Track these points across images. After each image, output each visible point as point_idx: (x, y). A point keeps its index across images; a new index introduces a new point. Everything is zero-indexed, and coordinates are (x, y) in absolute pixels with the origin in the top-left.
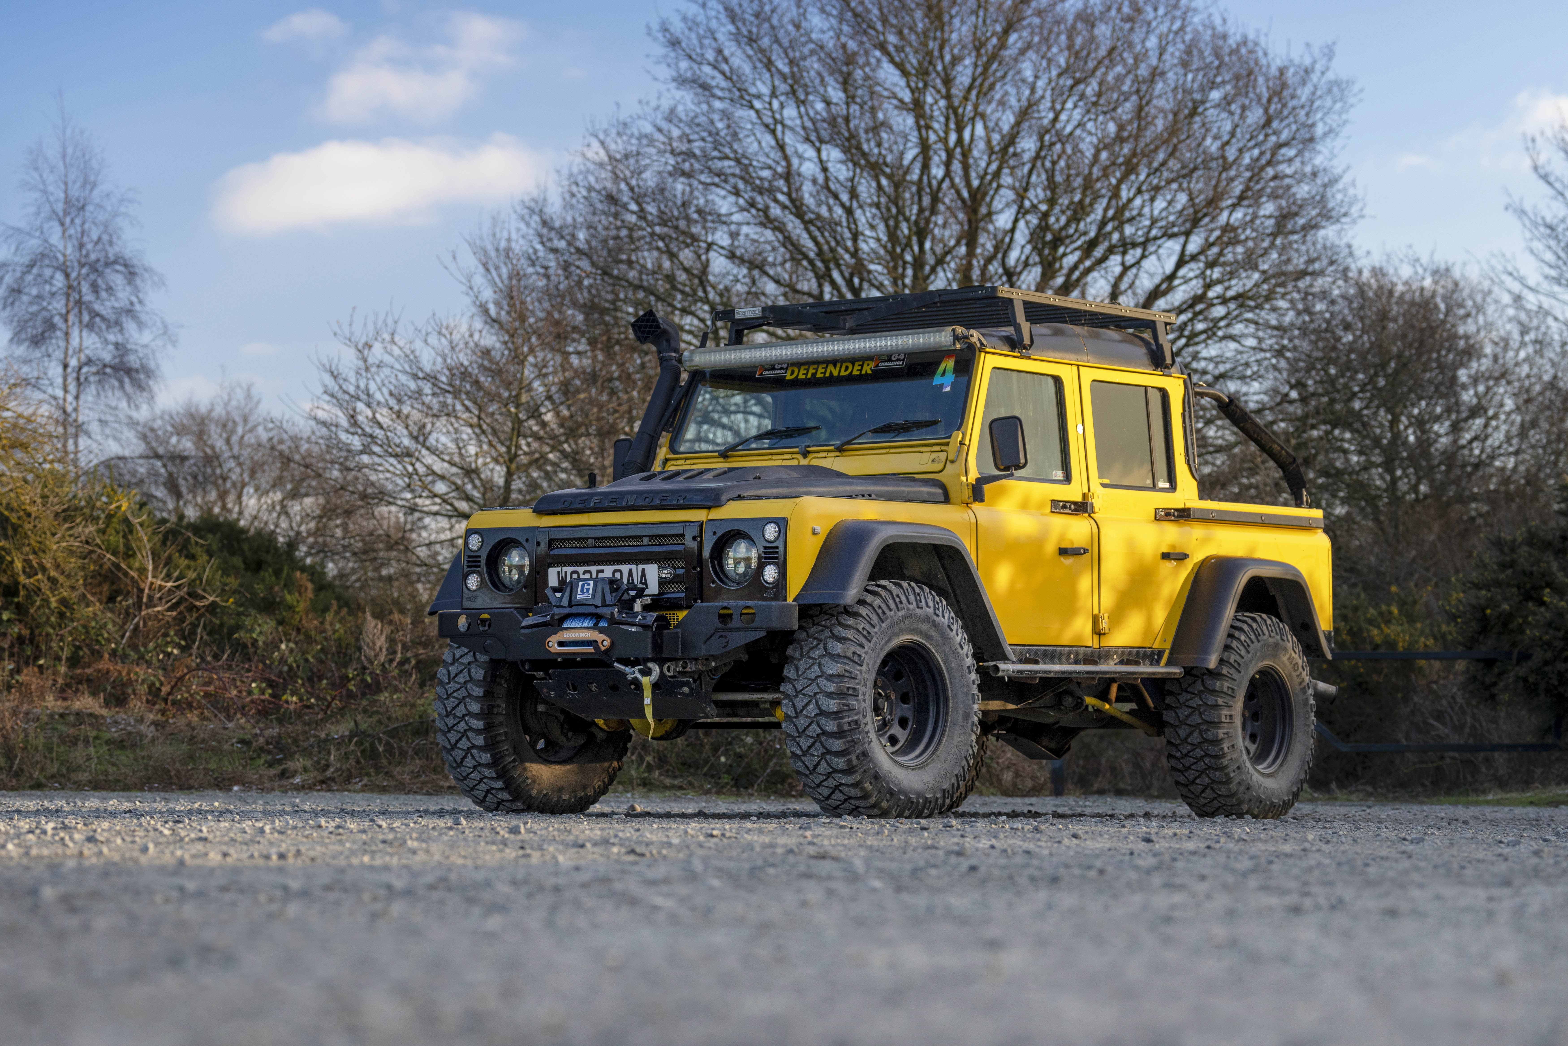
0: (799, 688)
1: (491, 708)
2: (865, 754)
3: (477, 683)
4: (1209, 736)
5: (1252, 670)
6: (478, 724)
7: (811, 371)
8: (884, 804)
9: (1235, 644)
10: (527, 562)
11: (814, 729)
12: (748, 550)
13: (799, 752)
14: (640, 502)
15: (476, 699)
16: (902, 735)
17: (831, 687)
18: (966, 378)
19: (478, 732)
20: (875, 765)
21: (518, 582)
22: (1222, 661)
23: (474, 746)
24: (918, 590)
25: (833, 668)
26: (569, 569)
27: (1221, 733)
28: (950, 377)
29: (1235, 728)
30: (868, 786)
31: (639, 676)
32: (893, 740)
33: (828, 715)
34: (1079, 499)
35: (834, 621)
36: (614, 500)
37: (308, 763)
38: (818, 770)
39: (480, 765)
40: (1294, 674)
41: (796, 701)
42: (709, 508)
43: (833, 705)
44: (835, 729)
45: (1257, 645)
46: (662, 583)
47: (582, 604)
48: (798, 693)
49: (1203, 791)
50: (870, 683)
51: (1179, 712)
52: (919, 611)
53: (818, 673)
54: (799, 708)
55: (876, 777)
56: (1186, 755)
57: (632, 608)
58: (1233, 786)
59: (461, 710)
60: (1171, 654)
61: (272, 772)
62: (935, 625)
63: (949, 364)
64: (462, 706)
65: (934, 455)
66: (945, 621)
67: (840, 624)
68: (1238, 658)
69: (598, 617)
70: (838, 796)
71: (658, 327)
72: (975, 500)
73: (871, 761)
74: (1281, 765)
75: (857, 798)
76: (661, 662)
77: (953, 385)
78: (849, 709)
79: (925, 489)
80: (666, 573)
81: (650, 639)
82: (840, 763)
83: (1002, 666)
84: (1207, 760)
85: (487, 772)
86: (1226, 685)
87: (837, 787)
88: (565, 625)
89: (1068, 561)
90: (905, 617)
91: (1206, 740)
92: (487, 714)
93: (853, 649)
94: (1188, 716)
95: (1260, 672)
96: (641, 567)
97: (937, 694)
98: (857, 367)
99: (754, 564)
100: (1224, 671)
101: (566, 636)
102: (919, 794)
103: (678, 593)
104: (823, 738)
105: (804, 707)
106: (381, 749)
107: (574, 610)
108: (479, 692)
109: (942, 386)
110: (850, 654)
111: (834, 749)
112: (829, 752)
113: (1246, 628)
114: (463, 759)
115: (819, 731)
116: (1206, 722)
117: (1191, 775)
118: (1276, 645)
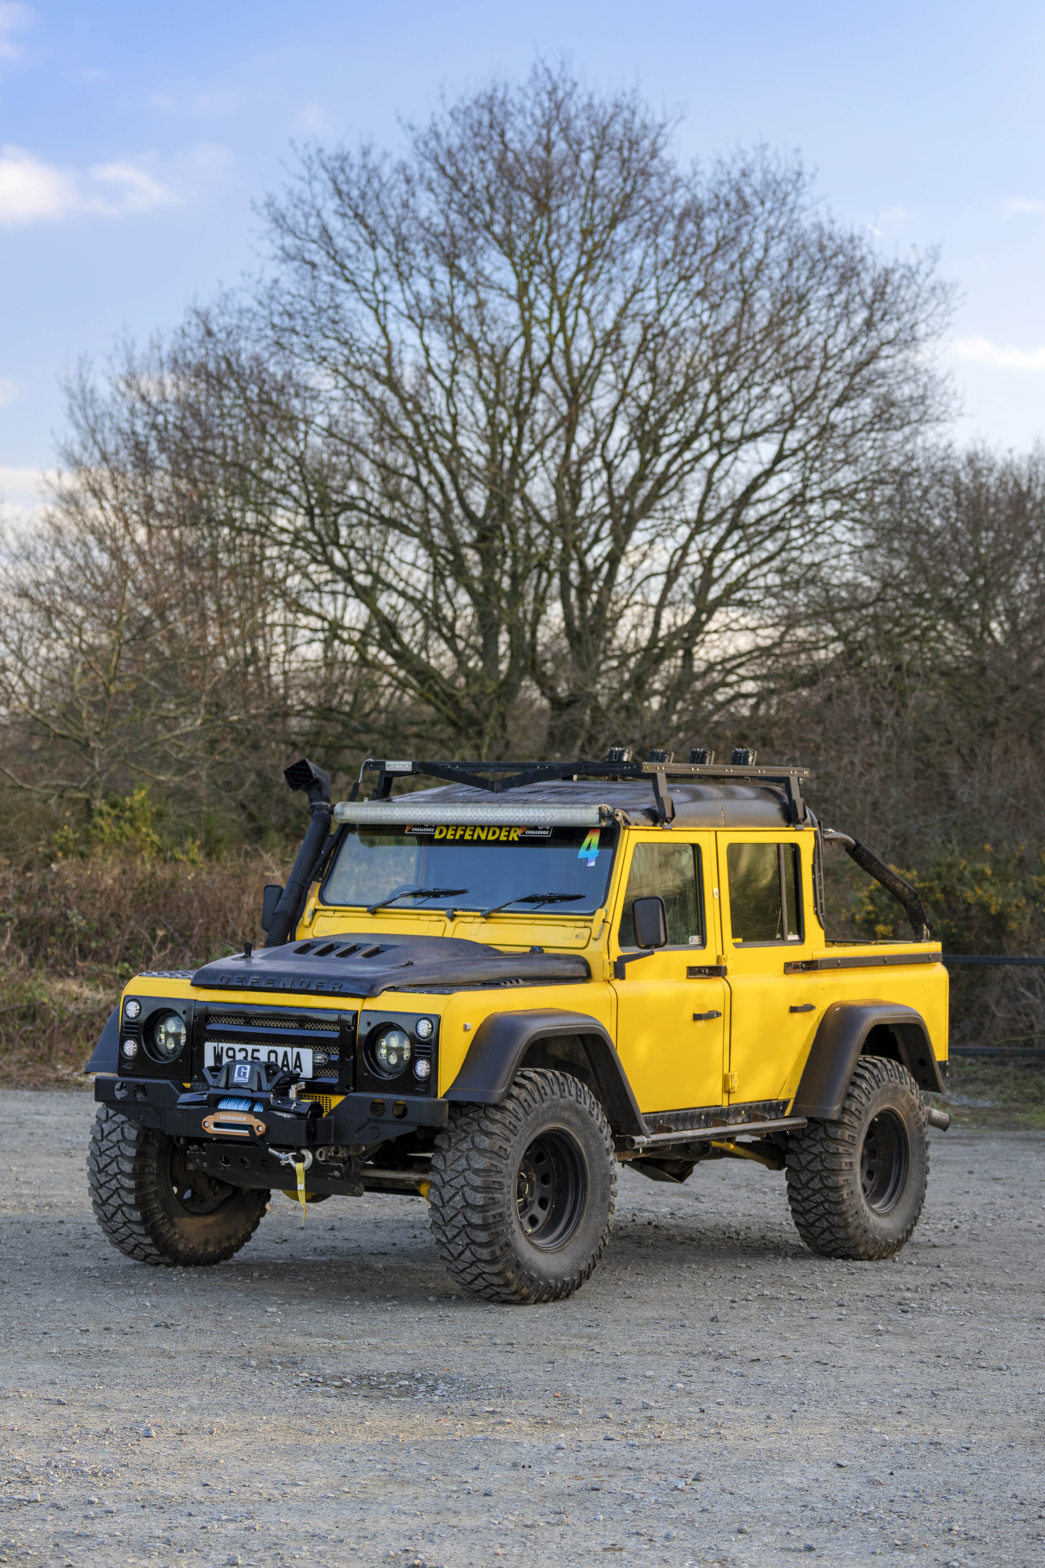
0: (447, 1179)
1: (143, 1168)
2: (508, 1245)
3: (129, 1143)
4: (830, 1183)
5: (871, 1116)
6: (130, 1184)
7: (460, 832)
8: (525, 1291)
9: (856, 1092)
10: (183, 1031)
11: (460, 1221)
12: (401, 1041)
13: (444, 1240)
14: (296, 986)
15: (128, 1159)
16: (542, 1215)
17: (478, 1181)
18: (611, 851)
19: (130, 1191)
20: (517, 1255)
21: (174, 1050)
22: (844, 1110)
23: (125, 1204)
24: (561, 1079)
25: (480, 1163)
26: (226, 1046)
27: (841, 1180)
28: (595, 851)
29: (855, 1175)
30: (510, 1275)
31: (292, 1162)
32: (533, 1221)
33: (474, 1207)
34: (713, 963)
35: (482, 1114)
36: (271, 981)
38: (463, 1257)
39: (130, 1221)
40: (912, 1114)
41: (443, 1191)
42: (364, 997)
43: (479, 1199)
44: (480, 1222)
45: (878, 1091)
46: (316, 1067)
47: (238, 1086)
48: (445, 1184)
49: (822, 1233)
50: (515, 1175)
51: (801, 1157)
52: (562, 1101)
53: (465, 1166)
54: (446, 1198)
55: (518, 1266)
56: (807, 1199)
57: (287, 1094)
58: (851, 1230)
59: (113, 1169)
60: (795, 1103)
62: (577, 1112)
63: (594, 839)
64: (114, 1165)
65: (578, 931)
66: (587, 1107)
67: (488, 1118)
68: (859, 1106)
69: (254, 1101)
70: (480, 1282)
71: (311, 776)
72: (616, 977)
73: (514, 1250)
74: (897, 1203)
75: (499, 1286)
76: (313, 1149)
77: (597, 860)
78: (494, 1202)
79: (569, 967)
80: (320, 1057)
81: (304, 1128)
82: (485, 1254)
83: (637, 1139)
84: (827, 1205)
85: (136, 1228)
86: (847, 1133)
87: (479, 1275)
88: (222, 1106)
89: (701, 1024)
90: (549, 1107)
91: (826, 1187)
92: (138, 1174)
93: (499, 1144)
94: (810, 1162)
95: (879, 1115)
96: (296, 1050)
97: (576, 1175)
98: (504, 833)
99: (406, 1055)
100: (846, 1120)
101: (223, 1118)
102: (557, 1279)
103: (331, 1078)
104: (468, 1229)
105: (451, 1198)
107: (231, 1092)
108: (131, 1152)
109: (586, 860)
110: (496, 1148)
111: (478, 1240)
112: (473, 1242)
113: (867, 1075)
114: (113, 1215)
115: (464, 1222)
116: (826, 1169)
117: (811, 1218)
118: (896, 1089)
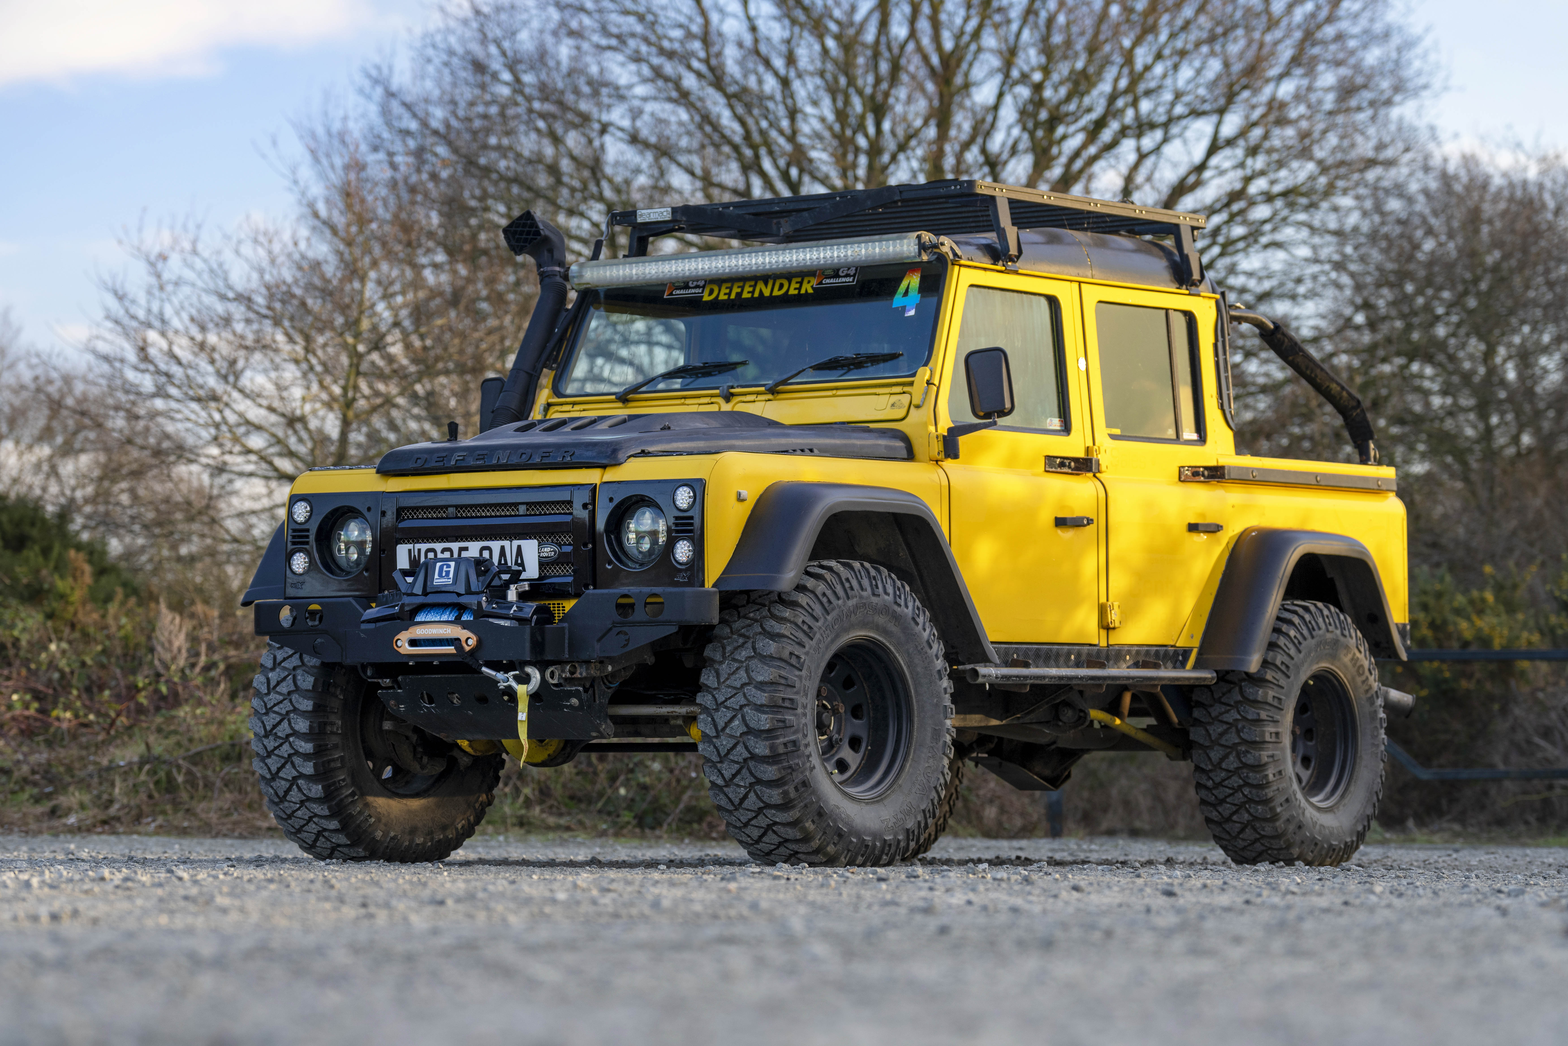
0: (721, 699)
1: (323, 725)
2: (805, 784)
3: (305, 694)
4: (1250, 760)
5: (1304, 675)
6: (307, 747)
7: (736, 290)
8: (831, 849)
9: (1282, 641)
10: (369, 537)
11: (740, 753)
12: (655, 521)
13: (720, 782)
14: (515, 460)
15: (304, 714)
16: (853, 759)
17: (762, 698)
18: (935, 297)
19: (306, 757)
20: (819, 799)
21: (357, 562)
22: (1265, 663)
23: (301, 776)
24: (873, 572)
25: (764, 674)
26: (424, 547)
27: (1264, 756)
28: (914, 296)
29: (1283, 750)
30: (810, 826)
31: (514, 684)
32: (842, 766)
33: (758, 733)
34: (1081, 454)
35: (765, 612)
36: (480, 457)
37: (86, 798)
38: (745, 804)
39: (309, 799)
40: (1359, 680)
41: (717, 716)
42: (604, 467)
43: (764, 721)
44: (767, 752)
45: (1311, 642)
46: (543, 564)
47: (439, 591)
48: (719, 705)
49: (1242, 830)
50: (812, 693)
51: (1211, 729)
52: (874, 600)
53: (745, 680)
54: (721, 724)
55: (820, 813)
56: (1220, 784)
57: (505, 597)
58: (1280, 824)
59: (283, 729)
60: (1200, 653)
61: (39, 809)
62: (896, 618)
63: (913, 281)
64: (285, 724)
65: (894, 398)
66: (909, 611)
67: (774, 617)
68: (1286, 659)
69: (461, 608)
70: (771, 838)
71: (538, 233)
72: (947, 456)
73: (814, 792)
74: (1343, 796)
75: (797, 841)
76: (542, 666)
77: (918, 308)
78: (785, 726)
79: (883, 442)
80: (549, 551)
81: (527, 637)
82: (774, 796)
83: (982, 670)
84: (1246, 791)
85: (318, 809)
86: (1271, 693)
87: (769, 827)
88: (419, 618)
89: (1067, 535)
90: (857, 607)
91: (1245, 765)
92: (317, 734)
93: (789, 648)
94: (1221, 735)
95: (1314, 677)
96: (516, 543)
97: (898, 706)
98: (794, 285)
99: (662, 539)
100: (1269, 677)
101: (419, 632)
102: (875, 836)
103: (564, 577)
104: (751, 764)
105: (727, 724)
106: (180, 779)
107: (430, 599)
108: (307, 705)
109: (904, 309)
110: (785, 655)
111: (765, 777)
112: (759, 781)
113: (1296, 620)
114: (287, 792)
115: (746, 755)
116: (1245, 742)
117: (1226, 809)
118: (1336, 642)
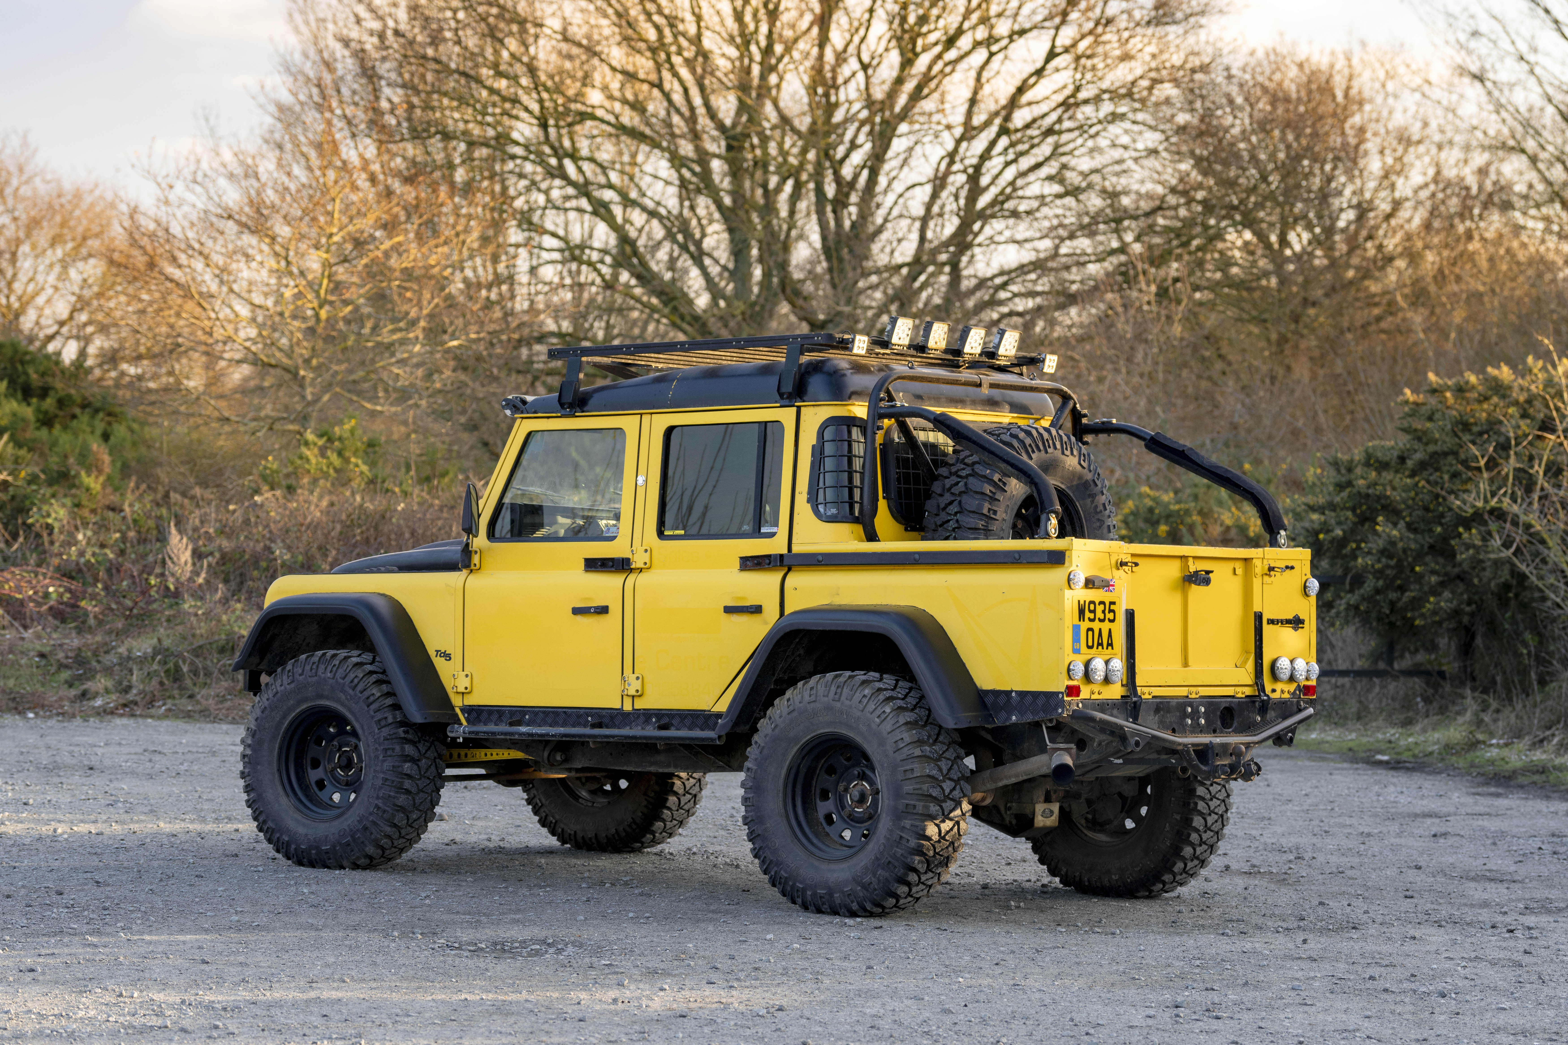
37: (110, 684)
106: (185, 669)
